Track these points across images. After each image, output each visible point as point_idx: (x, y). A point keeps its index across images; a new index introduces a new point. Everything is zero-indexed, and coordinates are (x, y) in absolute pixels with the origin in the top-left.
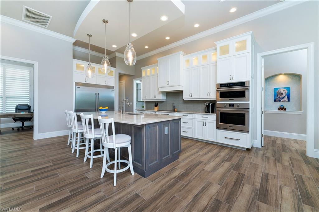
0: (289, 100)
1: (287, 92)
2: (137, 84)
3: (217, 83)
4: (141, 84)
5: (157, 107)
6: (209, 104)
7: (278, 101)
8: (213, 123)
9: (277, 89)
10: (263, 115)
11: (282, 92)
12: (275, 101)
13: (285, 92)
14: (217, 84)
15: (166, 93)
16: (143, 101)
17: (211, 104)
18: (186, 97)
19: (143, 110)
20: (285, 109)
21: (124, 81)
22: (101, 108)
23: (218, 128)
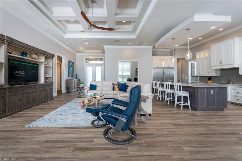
2: (192, 64)
4: (196, 63)
5: (210, 80)
15: (221, 70)
16: (198, 76)
18: (241, 72)
19: (197, 83)
21: (180, 63)
22: (169, 80)
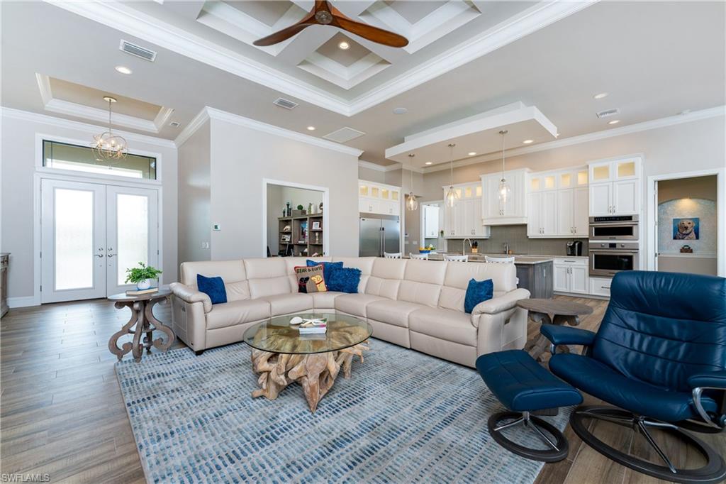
0: (697, 238)
1: (694, 225)
3: (591, 215)
5: (476, 248)
6: (574, 244)
7: (680, 239)
8: (585, 270)
9: (679, 220)
10: (657, 258)
11: (686, 224)
12: (675, 238)
13: (691, 225)
14: (590, 218)
17: (577, 244)
18: (531, 233)
20: (691, 251)
23: (591, 275)
